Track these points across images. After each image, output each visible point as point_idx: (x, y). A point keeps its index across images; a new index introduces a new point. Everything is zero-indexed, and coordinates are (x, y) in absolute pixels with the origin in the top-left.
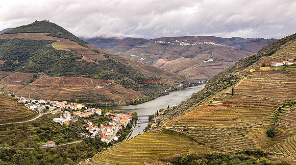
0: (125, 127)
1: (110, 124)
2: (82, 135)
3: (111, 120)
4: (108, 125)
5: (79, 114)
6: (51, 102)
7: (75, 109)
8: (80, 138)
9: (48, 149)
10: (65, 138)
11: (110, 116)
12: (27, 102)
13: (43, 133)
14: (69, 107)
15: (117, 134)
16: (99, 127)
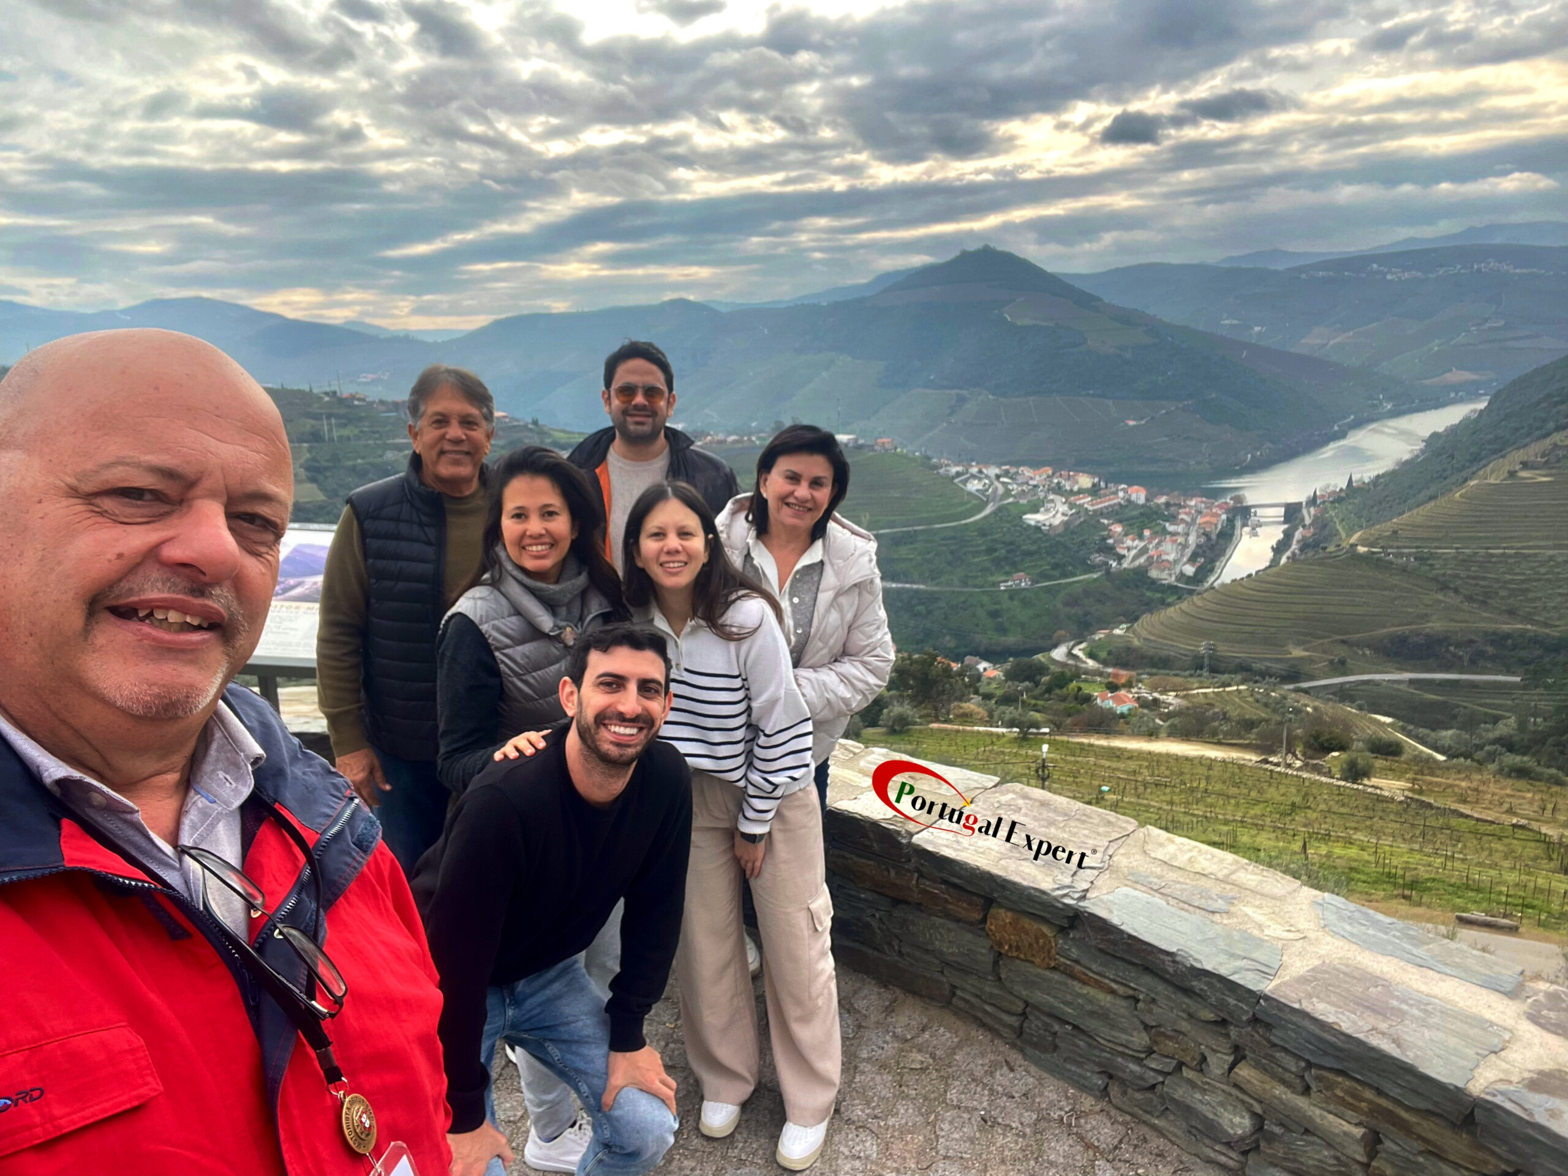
0: (1214, 537)
1: (1171, 528)
2: (1098, 558)
3: (1173, 519)
4: (1165, 531)
5: (1085, 501)
6: (1013, 470)
7: (1076, 488)
8: (1092, 568)
9: (1013, 594)
10: (1055, 566)
11: (1168, 505)
12: (958, 474)
13: (1002, 552)
14: (1058, 483)
15: (1192, 559)
16: (1141, 537)
